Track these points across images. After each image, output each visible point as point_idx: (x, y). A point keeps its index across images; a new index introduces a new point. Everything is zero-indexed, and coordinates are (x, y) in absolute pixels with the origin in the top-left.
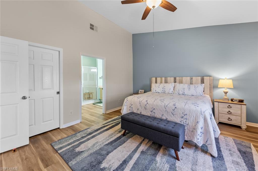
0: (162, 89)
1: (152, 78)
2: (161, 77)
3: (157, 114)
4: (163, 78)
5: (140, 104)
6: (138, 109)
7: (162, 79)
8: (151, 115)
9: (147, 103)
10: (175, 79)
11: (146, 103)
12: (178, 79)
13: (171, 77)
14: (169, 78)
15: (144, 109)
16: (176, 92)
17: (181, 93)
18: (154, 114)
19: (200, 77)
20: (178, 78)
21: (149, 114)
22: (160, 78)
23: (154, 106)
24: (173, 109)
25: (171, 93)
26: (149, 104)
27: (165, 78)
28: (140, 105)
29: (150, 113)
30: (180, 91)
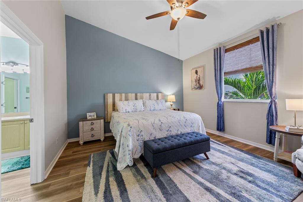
0: (133, 107)
1: (108, 95)
2: (121, 93)
3: (173, 132)
4: (123, 94)
5: (153, 126)
6: (151, 134)
7: (121, 96)
8: (167, 135)
9: (162, 123)
10: (136, 95)
11: (160, 123)
12: (139, 96)
13: (132, 93)
14: (130, 94)
15: (159, 130)
16: (148, 109)
17: (152, 109)
18: (170, 133)
19: (156, 94)
20: (139, 94)
21: (164, 135)
22: (119, 94)
23: (169, 124)
24: (185, 121)
25: (143, 110)
26: (164, 124)
27: (125, 95)
28: (154, 128)
29: (167, 133)
30: (152, 107)
